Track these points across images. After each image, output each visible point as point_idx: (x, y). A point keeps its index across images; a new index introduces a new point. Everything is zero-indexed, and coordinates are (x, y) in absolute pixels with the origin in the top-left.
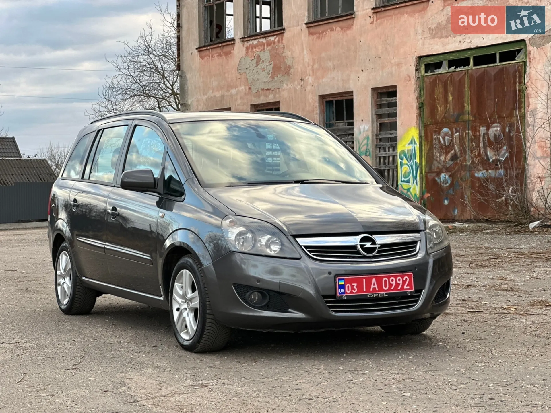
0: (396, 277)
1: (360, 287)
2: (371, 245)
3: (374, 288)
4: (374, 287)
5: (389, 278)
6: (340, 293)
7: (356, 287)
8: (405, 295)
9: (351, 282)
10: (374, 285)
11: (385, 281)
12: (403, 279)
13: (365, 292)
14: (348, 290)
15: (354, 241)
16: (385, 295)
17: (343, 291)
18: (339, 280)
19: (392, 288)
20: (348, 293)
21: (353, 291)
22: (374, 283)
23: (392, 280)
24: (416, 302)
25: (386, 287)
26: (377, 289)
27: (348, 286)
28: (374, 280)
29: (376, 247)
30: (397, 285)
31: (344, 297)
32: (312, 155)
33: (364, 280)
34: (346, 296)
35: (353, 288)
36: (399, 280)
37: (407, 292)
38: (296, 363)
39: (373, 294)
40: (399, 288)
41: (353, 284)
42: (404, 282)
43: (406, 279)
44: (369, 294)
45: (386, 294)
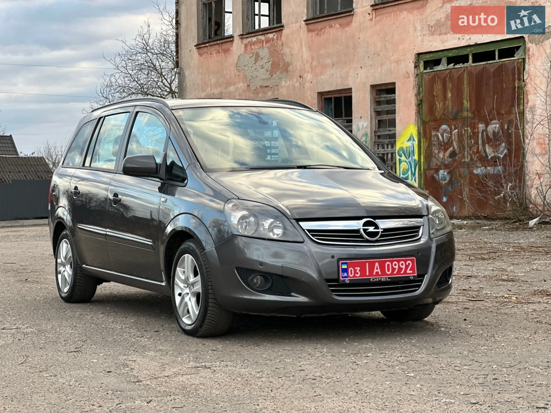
0: (399, 261)
1: (363, 271)
2: (374, 229)
3: (377, 273)
4: (377, 271)
5: (392, 262)
6: (343, 277)
7: (359, 271)
8: (407, 279)
9: (354, 266)
10: (377, 269)
11: (388, 265)
12: (406, 263)
13: (367, 276)
14: (351, 274)
15: (357, 225)
16: (388, 280)
17: (346, 274)
18: (342, 263)
19: (395, 272)
20: (352, 277)
21: (356, 275)
22: (377, 267)
23: (395, 265)
24: (419, 286)
25: (389, 271)
26: (380, 273)
27: (351, 270)
28: (377, 264)
29: (379, 232)
30: (400, 269)
31: (347, 281)
32: (314, 143)
33: (367, 264)
34: (349, 280)
35: (356, 272)
36: (402, 264)
37: (410, 276)
38: (299, 347)
39: (376, 278)
40: (402, 272)
41: (356, 268)
42: (407, 267)
43: (409, 264)
44: (372, 279)
45: (389, 278)
